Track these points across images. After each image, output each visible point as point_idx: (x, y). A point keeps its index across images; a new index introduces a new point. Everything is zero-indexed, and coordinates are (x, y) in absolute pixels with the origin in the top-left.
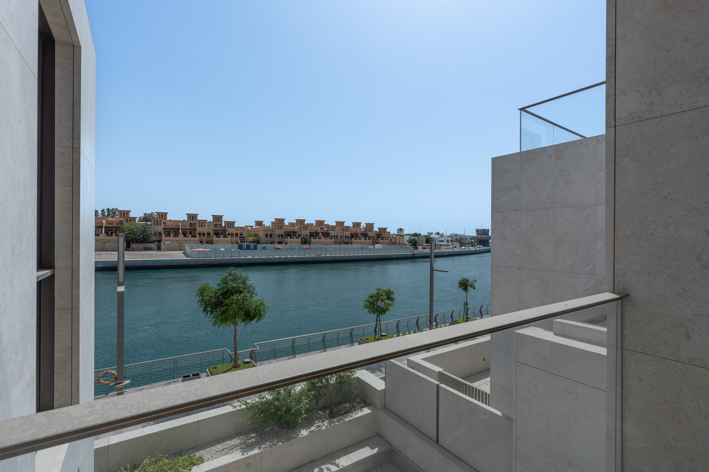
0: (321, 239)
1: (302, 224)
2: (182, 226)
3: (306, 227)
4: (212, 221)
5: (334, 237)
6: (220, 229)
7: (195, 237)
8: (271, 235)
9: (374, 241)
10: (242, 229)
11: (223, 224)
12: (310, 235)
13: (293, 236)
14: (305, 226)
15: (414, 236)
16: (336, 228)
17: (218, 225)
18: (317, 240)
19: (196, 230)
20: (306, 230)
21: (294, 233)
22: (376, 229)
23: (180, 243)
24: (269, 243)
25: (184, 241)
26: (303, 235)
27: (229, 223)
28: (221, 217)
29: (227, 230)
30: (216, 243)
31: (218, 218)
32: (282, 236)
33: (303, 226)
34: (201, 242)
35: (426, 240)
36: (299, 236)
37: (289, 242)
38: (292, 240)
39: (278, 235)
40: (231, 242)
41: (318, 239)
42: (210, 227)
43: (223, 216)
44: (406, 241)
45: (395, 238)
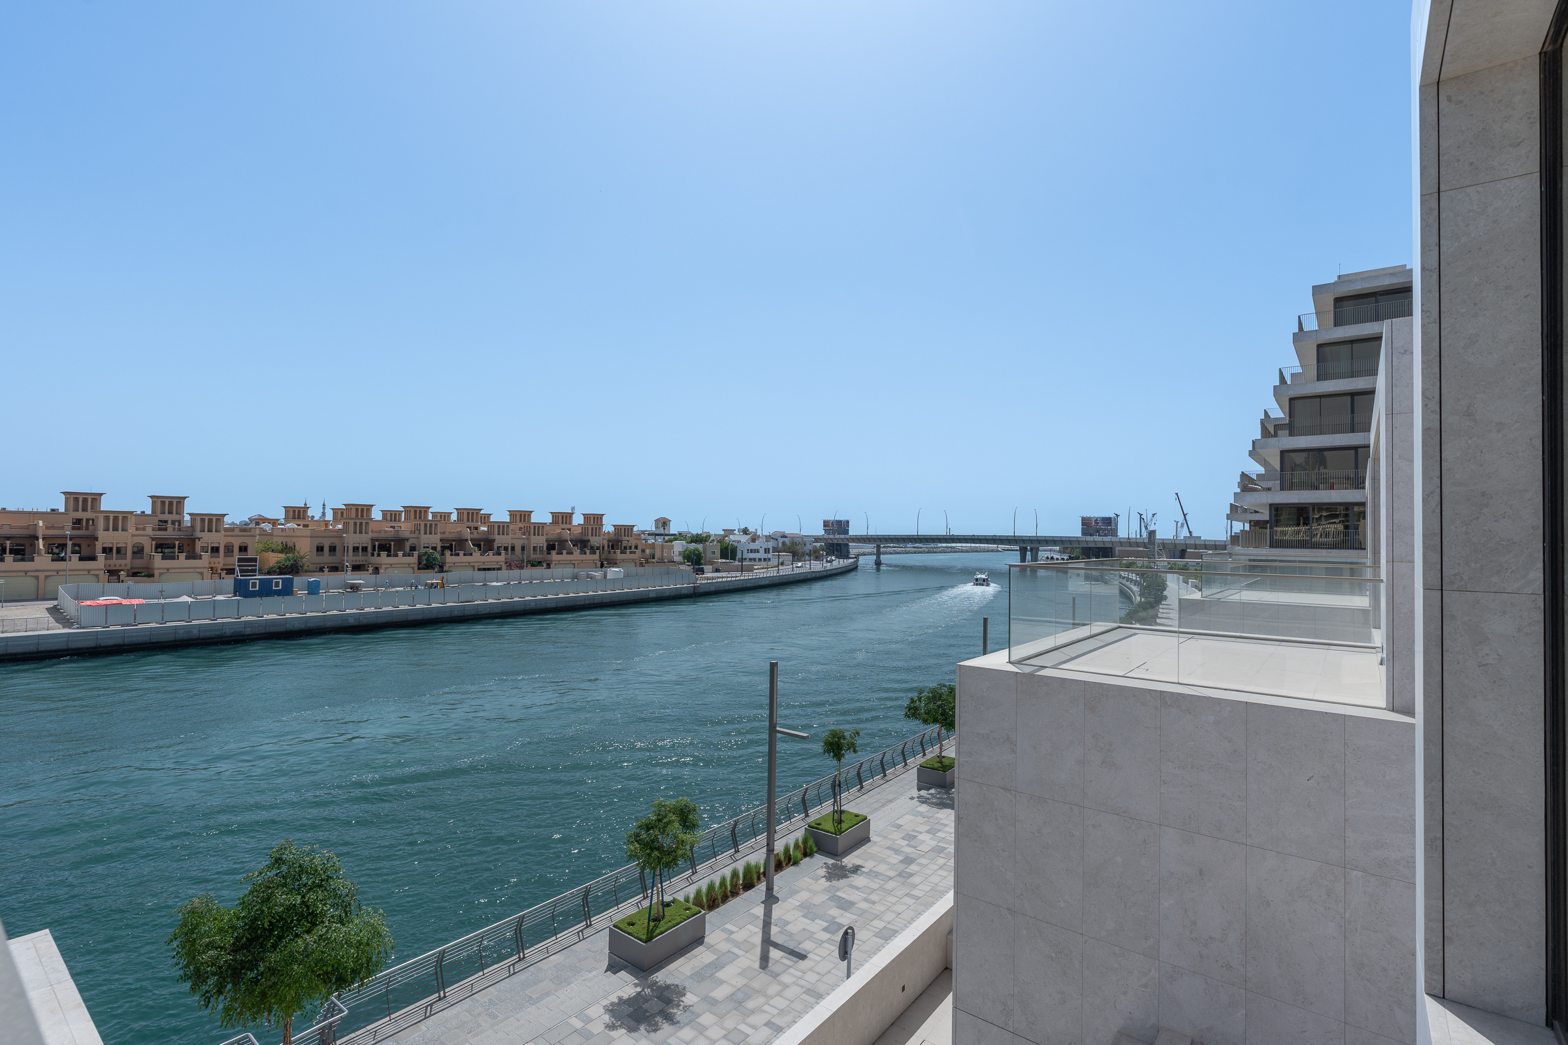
0: (471, 554)
1: (420, 518)
2: (47, 528)
3: (431, 525)
4: (149, 511)
5: (506, 549)
6: (176, 533)
7: (93, 558)
8: (333, 549)
9: (603, 556)
10: (244, 534)
11: (187, 522)
12: (442, 547)
13: (395, 551)
14: (428, 524)
15: (696, 541)
16: (511, 527)
17: (170, 522)
18: (462, 558)
19: (96, 539)
20: (430, 533)
21: (400, 542)
22: (608, 528)
23: (37, 578)
24: (326, 570)
25: (55, 573)
26: (424, 547)
27: (206, 518)
28: (180, 501)
29: (199, 539)
30: (161, 574)
31: (169, 505)
32: (365, 549)
33: (422, 522)
34: (113, 573)
35: (722, 551)
36: (413, 549)
37: (383, 567)
38: (392, 560)
39: (354, 547)
40: (212, 568)
41: (465, 555)
42: (144, 529)
43: (185, 498)
44: (678, 553)
45: (653, 546)
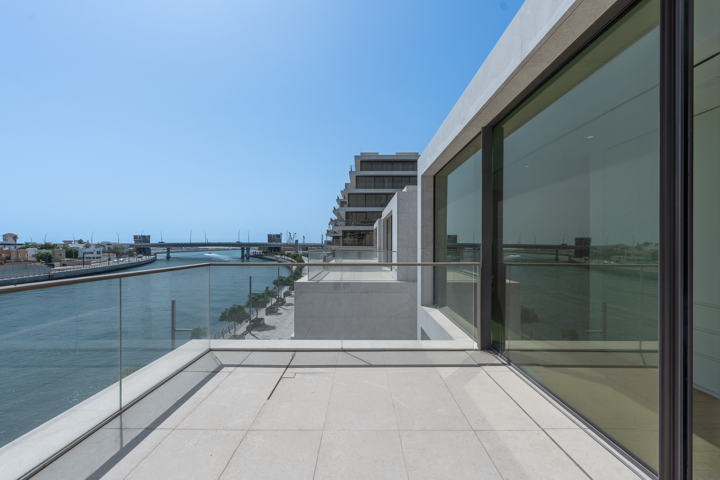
15: (46, 248)
35: (67, 253)
44: (31, 256)
45: (9, 252)
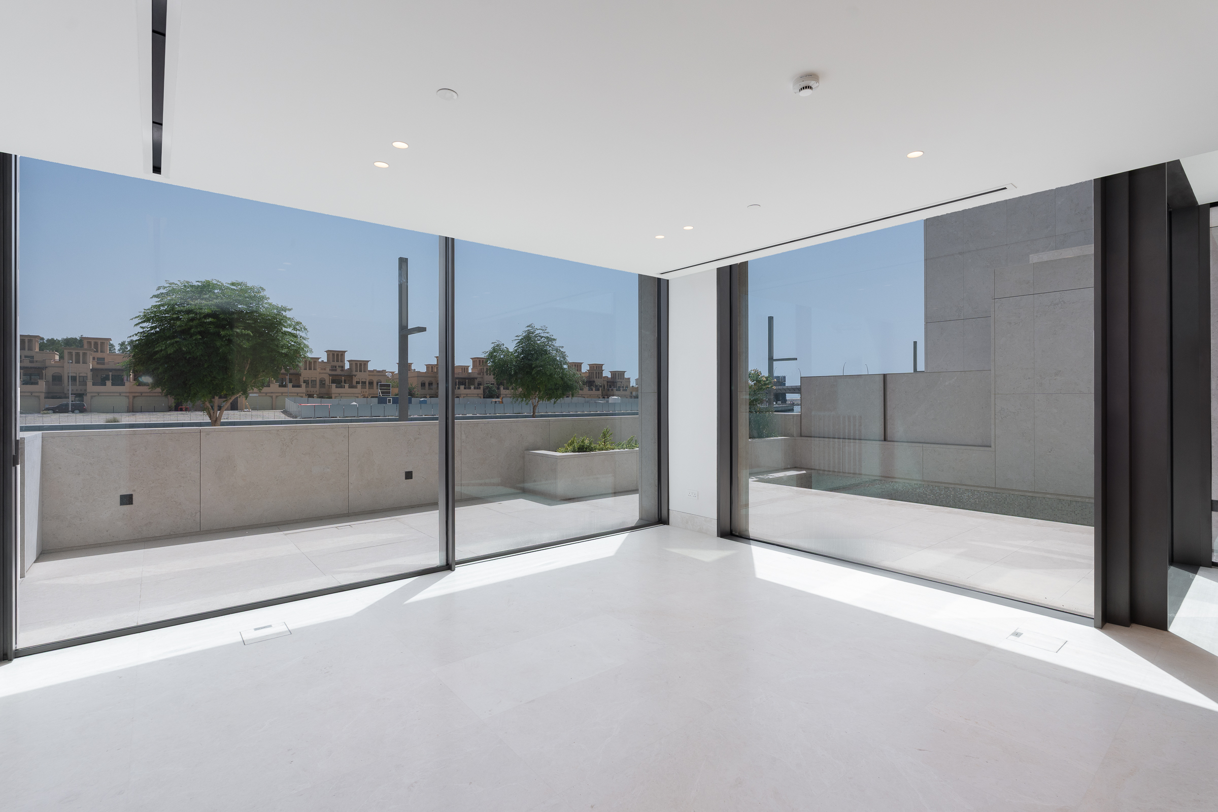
1: (483, 364)
4: (326, 360)
6: (342, 373)
7: (299, 386)
8: (430, 384)
9: (604, 392)
10: (379, 374)
11: (347, 366)
13: (469, 386)
17: (338, 367)
19: (300, 375)
20: (490, 375)
21: (471, 380)
22: (607, 374)
23: (272, 397)
24: (428, 397)
25: (280, 394)
26: (486, 384)
27: (358, 363)
28: (343, 353)
29: (355, 376)
30: (335, 397)
31: (336, 356)
33: (485, 368)
34: (310, 396)
36: (479, 384)
37: (462, 396)
38: (467, 391)
40: (363, 395)
42: (325, 369)
43: (345, 352)
